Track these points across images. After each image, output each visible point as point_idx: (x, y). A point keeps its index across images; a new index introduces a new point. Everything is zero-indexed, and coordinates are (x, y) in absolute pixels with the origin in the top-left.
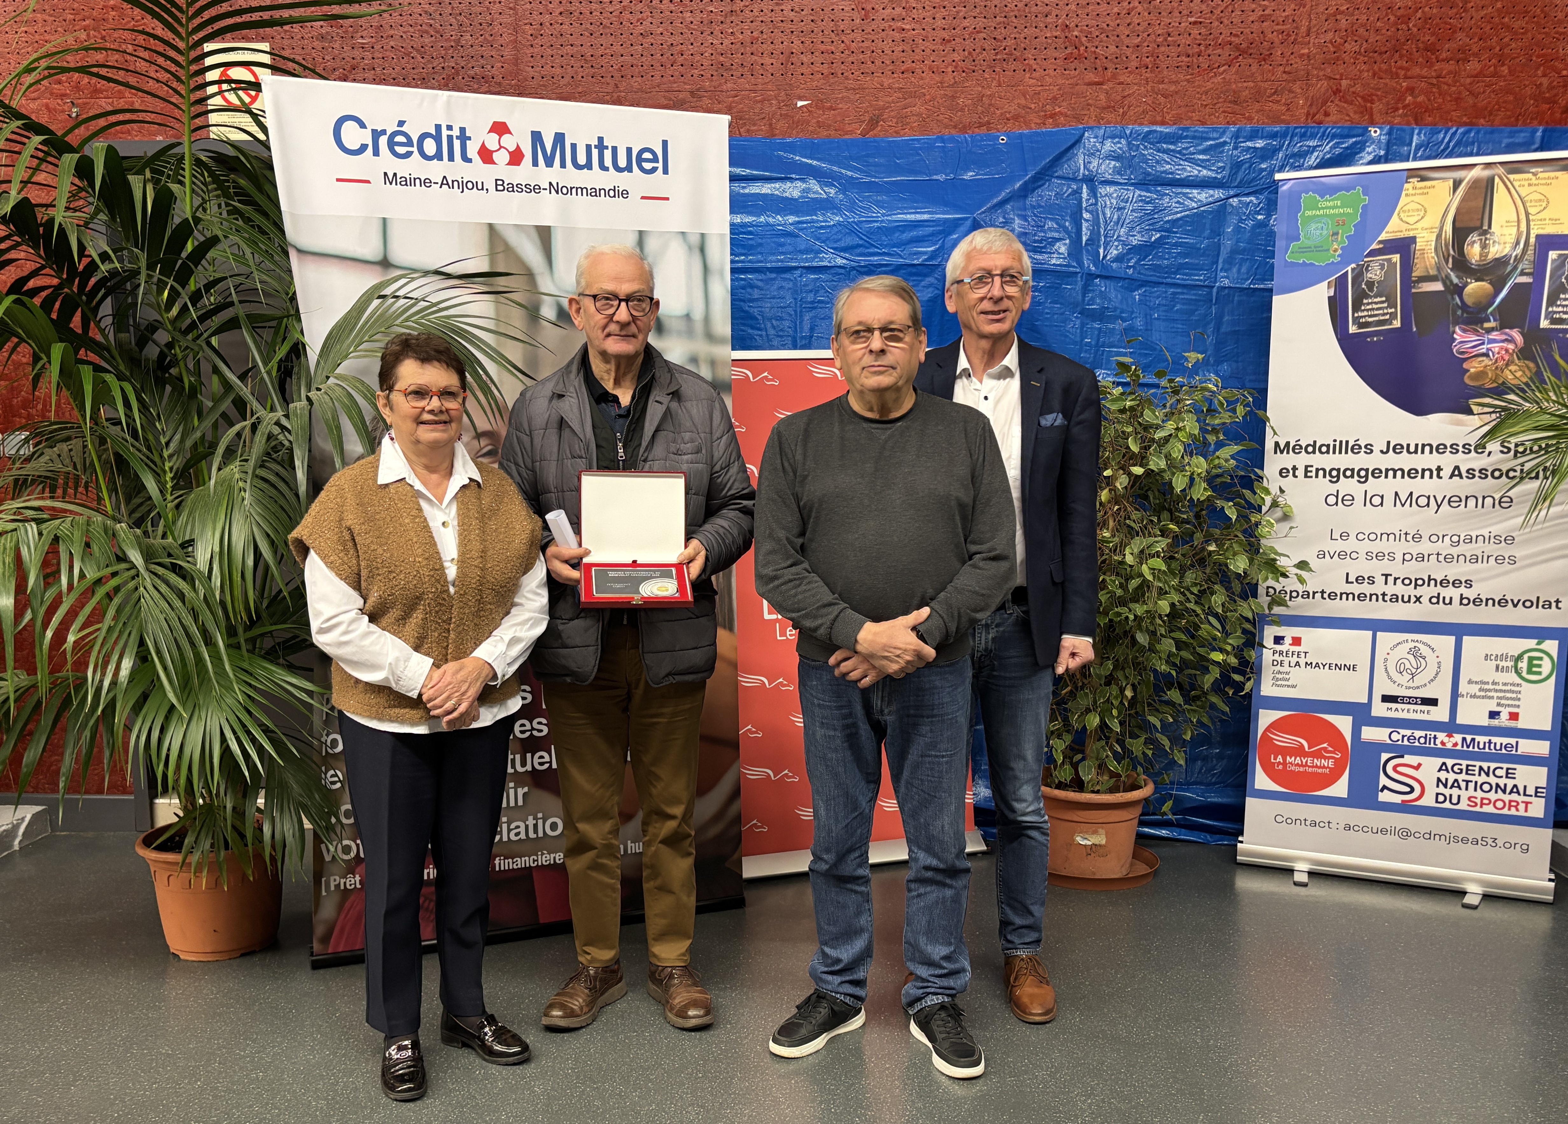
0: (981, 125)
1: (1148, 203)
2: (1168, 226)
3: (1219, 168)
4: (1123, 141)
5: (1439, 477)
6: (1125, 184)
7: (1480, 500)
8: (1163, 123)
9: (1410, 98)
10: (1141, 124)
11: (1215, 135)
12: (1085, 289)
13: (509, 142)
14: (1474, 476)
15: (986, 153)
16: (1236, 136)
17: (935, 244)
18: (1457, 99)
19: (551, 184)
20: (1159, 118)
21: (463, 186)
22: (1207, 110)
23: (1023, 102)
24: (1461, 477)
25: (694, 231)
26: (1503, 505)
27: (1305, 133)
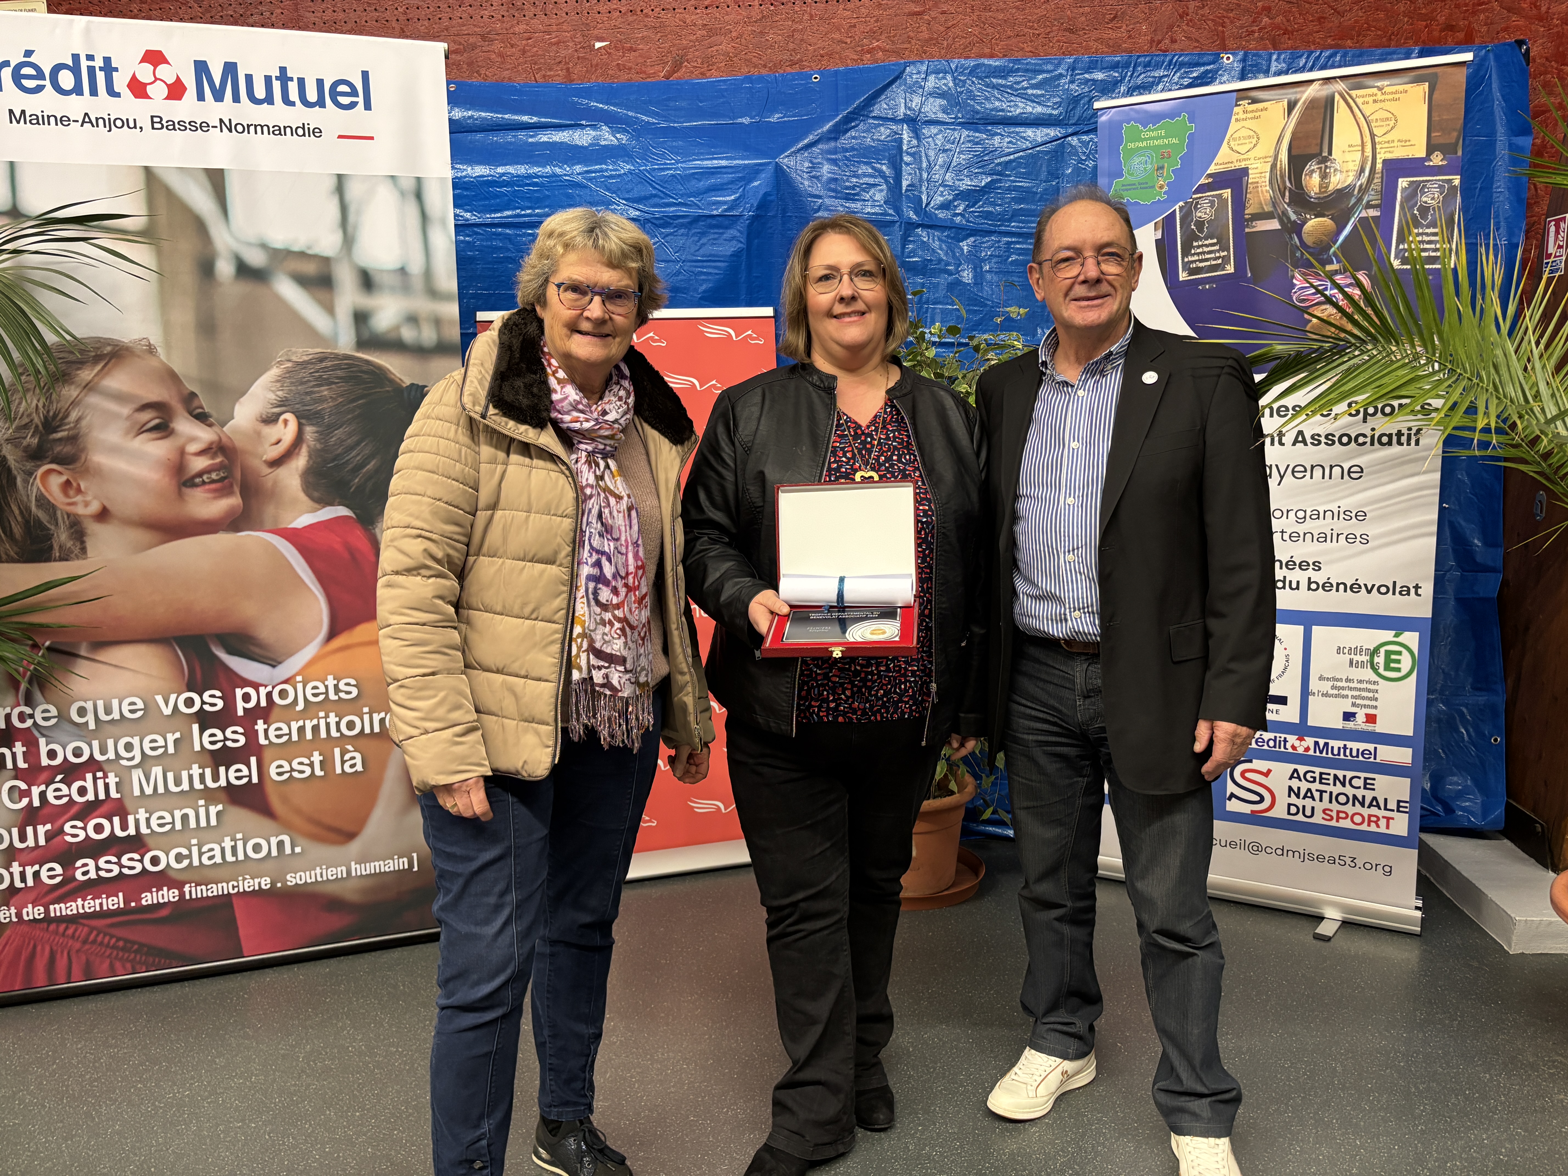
0: (793, 64)
1: (977, 143)
2: (999, 168)
3: (1055, 104)
4: (949, 77)
5: (1281, 443)
6: (952, 124)
7: (1327, 470)
8: (992, 56)
9: (1266, 19)
10: (966, 58)
11: (1050, 67)
12: (905, 241)
13: (166, 73)
14: (1320, 442)
15: (797, 93)
16: (1072, 68)
17: (735, 193)
18: (1319, 19)
19: (221, 121)
20: (987, 51)
21: (110, 124)
22: (1041, 40)
23: (837, 36)
24: (1306, 444)
25: (407, 175)
26: (1353, 475)
27: (1150, 62)
